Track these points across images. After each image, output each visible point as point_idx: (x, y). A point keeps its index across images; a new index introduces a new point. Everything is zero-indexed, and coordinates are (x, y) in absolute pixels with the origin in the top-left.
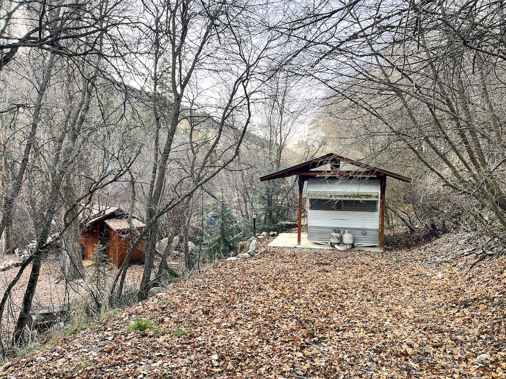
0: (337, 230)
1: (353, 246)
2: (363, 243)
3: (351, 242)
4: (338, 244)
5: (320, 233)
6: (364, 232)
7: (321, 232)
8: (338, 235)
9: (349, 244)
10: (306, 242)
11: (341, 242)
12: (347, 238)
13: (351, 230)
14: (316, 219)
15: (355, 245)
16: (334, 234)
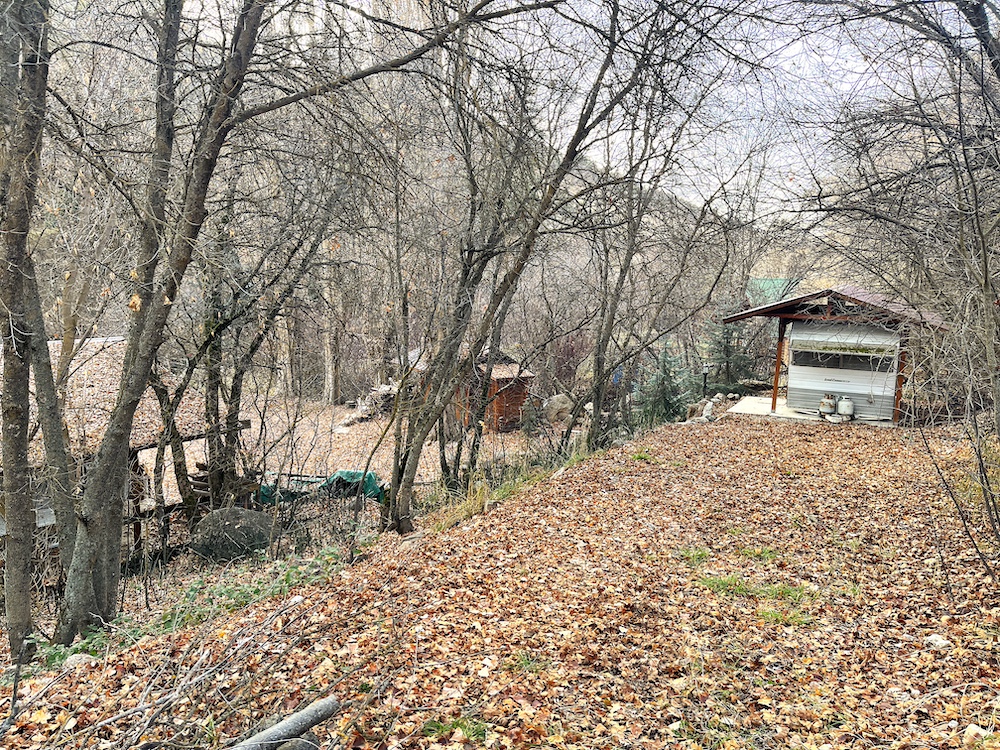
0: (830, 395)
1: (852, 417)
2: (868, 415)
3: (849, 412)
4: (831, 414)
5: (805, 398)
6: (870, 400)
7: (807, 396)
8: (831, 401)
9: (846, 415)
10: (783, 410)
11: (835, 410)
12: (845, 407)
13: (850, 397)
14: (799, 378)
15: (856, 417)
16: (825, 400)
